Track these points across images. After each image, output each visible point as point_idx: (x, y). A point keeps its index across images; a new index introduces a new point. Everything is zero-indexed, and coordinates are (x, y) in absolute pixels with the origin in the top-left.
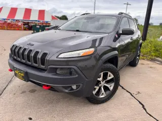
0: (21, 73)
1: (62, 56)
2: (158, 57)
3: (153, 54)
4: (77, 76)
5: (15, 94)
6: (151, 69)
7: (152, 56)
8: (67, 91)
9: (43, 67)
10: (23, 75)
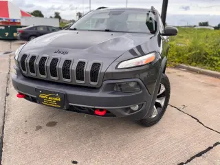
0: (55, 97)
1: (123, 65)
2: (182, 63)
3: (176, 59)
4: (141, 92)
5: (26, 133)
6: (180, 78)
7: (175, 62)
8: (127, 114)
9: (93, 84)
10: (59, 99)
